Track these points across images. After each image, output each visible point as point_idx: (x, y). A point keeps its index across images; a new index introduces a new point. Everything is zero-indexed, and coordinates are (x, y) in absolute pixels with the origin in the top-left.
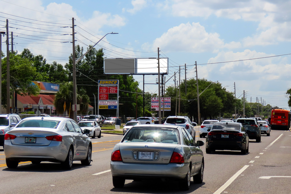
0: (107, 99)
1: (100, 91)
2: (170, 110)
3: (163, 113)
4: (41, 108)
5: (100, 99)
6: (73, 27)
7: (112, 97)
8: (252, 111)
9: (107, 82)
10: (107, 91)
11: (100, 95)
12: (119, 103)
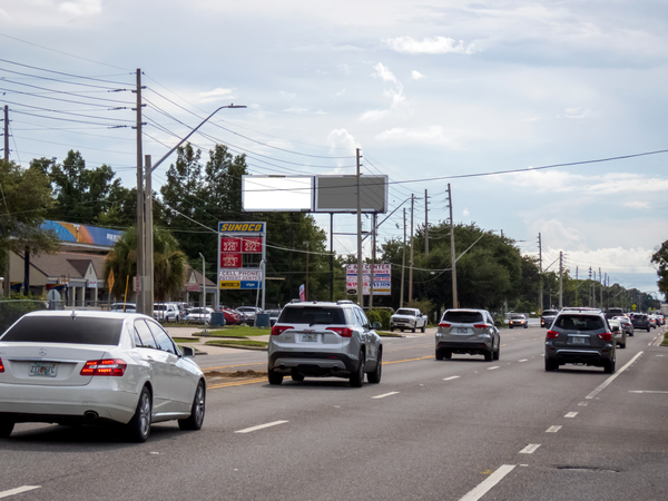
0: (238, 265)
1: (223, 247)
2: (389, 293)
3: (371, 299)
4: (90, 286)
5: (222, 266)
6: (138, 92)
7: (249, 261)
8: (581, 297)
9: (238, 227)
10: (238, 249)
11: (222, 256)
12: (267, 276)
